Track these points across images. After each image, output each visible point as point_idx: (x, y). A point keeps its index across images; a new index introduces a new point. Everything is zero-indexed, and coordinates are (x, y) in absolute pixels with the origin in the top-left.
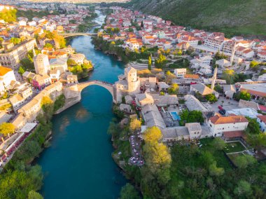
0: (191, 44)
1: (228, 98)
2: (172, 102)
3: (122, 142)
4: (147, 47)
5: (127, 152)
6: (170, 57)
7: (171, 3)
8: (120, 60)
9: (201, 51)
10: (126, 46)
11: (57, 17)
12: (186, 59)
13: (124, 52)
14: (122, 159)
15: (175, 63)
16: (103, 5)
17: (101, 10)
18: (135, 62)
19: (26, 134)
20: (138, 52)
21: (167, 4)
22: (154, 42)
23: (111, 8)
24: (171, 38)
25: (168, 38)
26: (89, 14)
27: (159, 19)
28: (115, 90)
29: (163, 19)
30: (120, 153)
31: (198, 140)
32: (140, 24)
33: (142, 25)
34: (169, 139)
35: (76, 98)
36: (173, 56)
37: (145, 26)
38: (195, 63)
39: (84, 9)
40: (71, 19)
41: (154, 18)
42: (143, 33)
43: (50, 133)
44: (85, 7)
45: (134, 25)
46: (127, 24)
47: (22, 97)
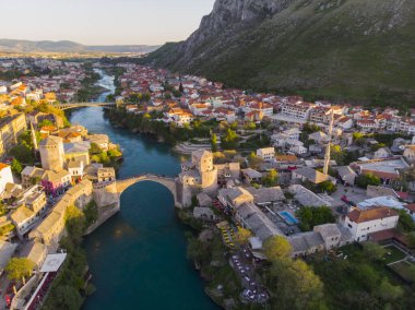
0: (265, 113)
1: (348, 185)
2: (276, 197)
3: (218, 268)
4: (202, 120)
5: (232, 283)
6: (240, 133)
8: (161, 140)
9: (282, 123)
10: (170, 120)
11: (37, 79)
12: (263, 135)
13: (168, 128)
14: (227, 297)
15: (248, 140)
16: (105, 60)
17: (103, 69)
18: (187, 143)
20: (190, 128)
22: (209, 112)
23: (118, 65)
24: (232, 107)
25: (226, 106)
27: (203, 81)
28: (179, 186)
29: (209, 80)
30: (220, 287)
31: (337, 250)
32: (177, 88)
33: (181, 89)
34: (298, 253)
36: (243, 131)
37: (186, 91)
39: (76, 67)
40: (61, 82)
41: (194, 78)
42: (187, 100)
43: (87, 268)
44: (77, 65)
45: (168, 88)
46: (156, 88)
47: (32, 209)
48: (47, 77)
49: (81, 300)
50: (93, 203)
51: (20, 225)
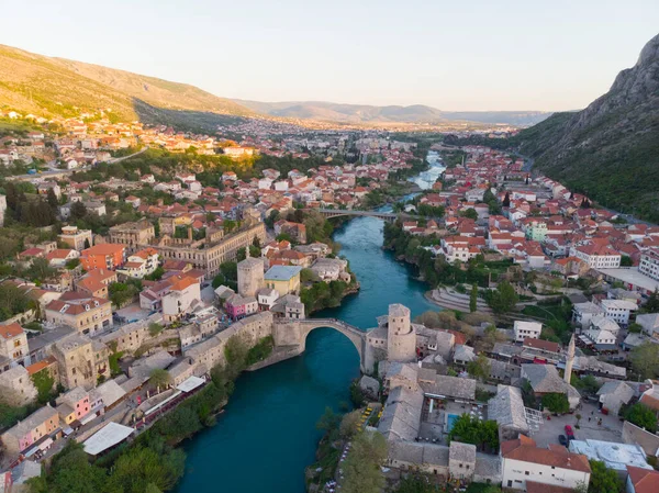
2: (461, 394)
3: (332, 450)
4: (489, 258)
5: (329, 470)
7: (605, 149)
8: (421, 278)
10: (441, 251)
12: (566, 300)
13: (433, 263)
14: (316, 481)
15: (540, 303)
16: (450, 139)
18: (449, 289)
19: (185, 394)
20: (463, 268)
21: (594, 151)
22: (508, 247)
24: (556, 243)
26: (408, 162)
27: (558, 189)
29: (569, 189)
30: (319, 469)
33: (507, 203)
35: (291, 347)
38: (585, 312)
39: (402, 151)
40: (362, 175)
41: (548, 183)
43: (225, 402)
44: (406, 146)
46: (475, 195)
47: (199, 330)
48: (349, 167)
49: (197, 428)
50: (270, 339)
51: (184, 342)
